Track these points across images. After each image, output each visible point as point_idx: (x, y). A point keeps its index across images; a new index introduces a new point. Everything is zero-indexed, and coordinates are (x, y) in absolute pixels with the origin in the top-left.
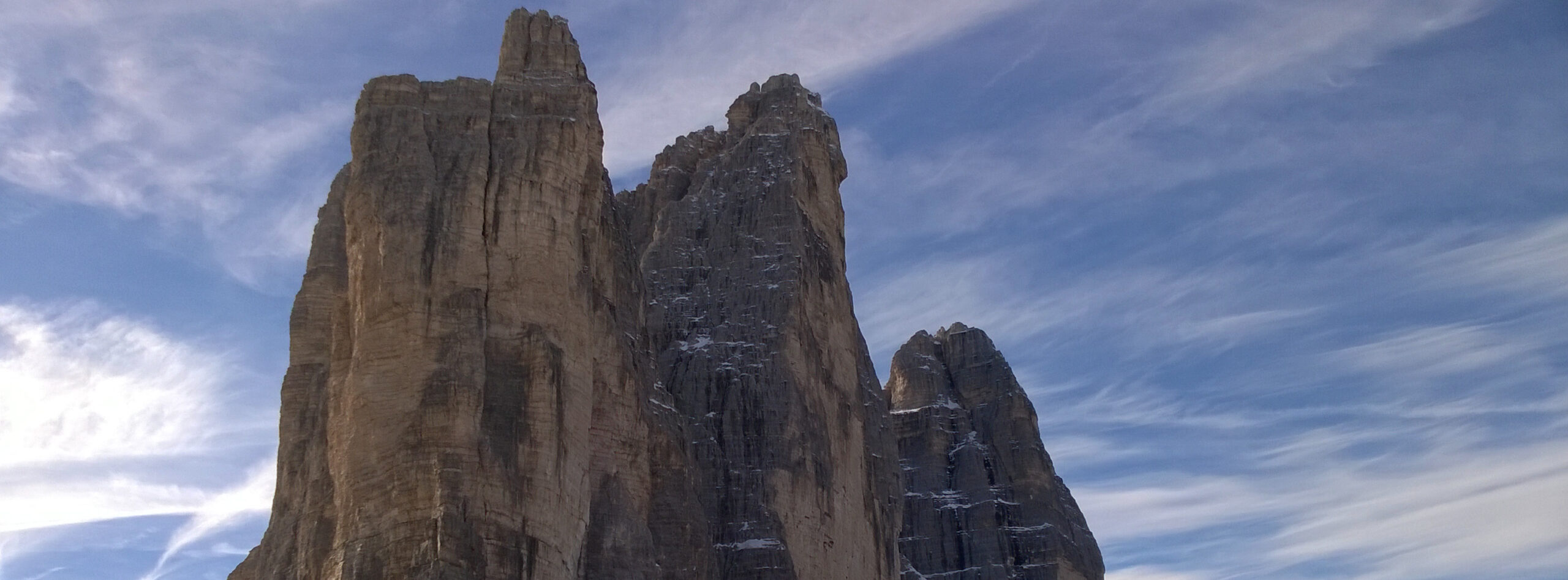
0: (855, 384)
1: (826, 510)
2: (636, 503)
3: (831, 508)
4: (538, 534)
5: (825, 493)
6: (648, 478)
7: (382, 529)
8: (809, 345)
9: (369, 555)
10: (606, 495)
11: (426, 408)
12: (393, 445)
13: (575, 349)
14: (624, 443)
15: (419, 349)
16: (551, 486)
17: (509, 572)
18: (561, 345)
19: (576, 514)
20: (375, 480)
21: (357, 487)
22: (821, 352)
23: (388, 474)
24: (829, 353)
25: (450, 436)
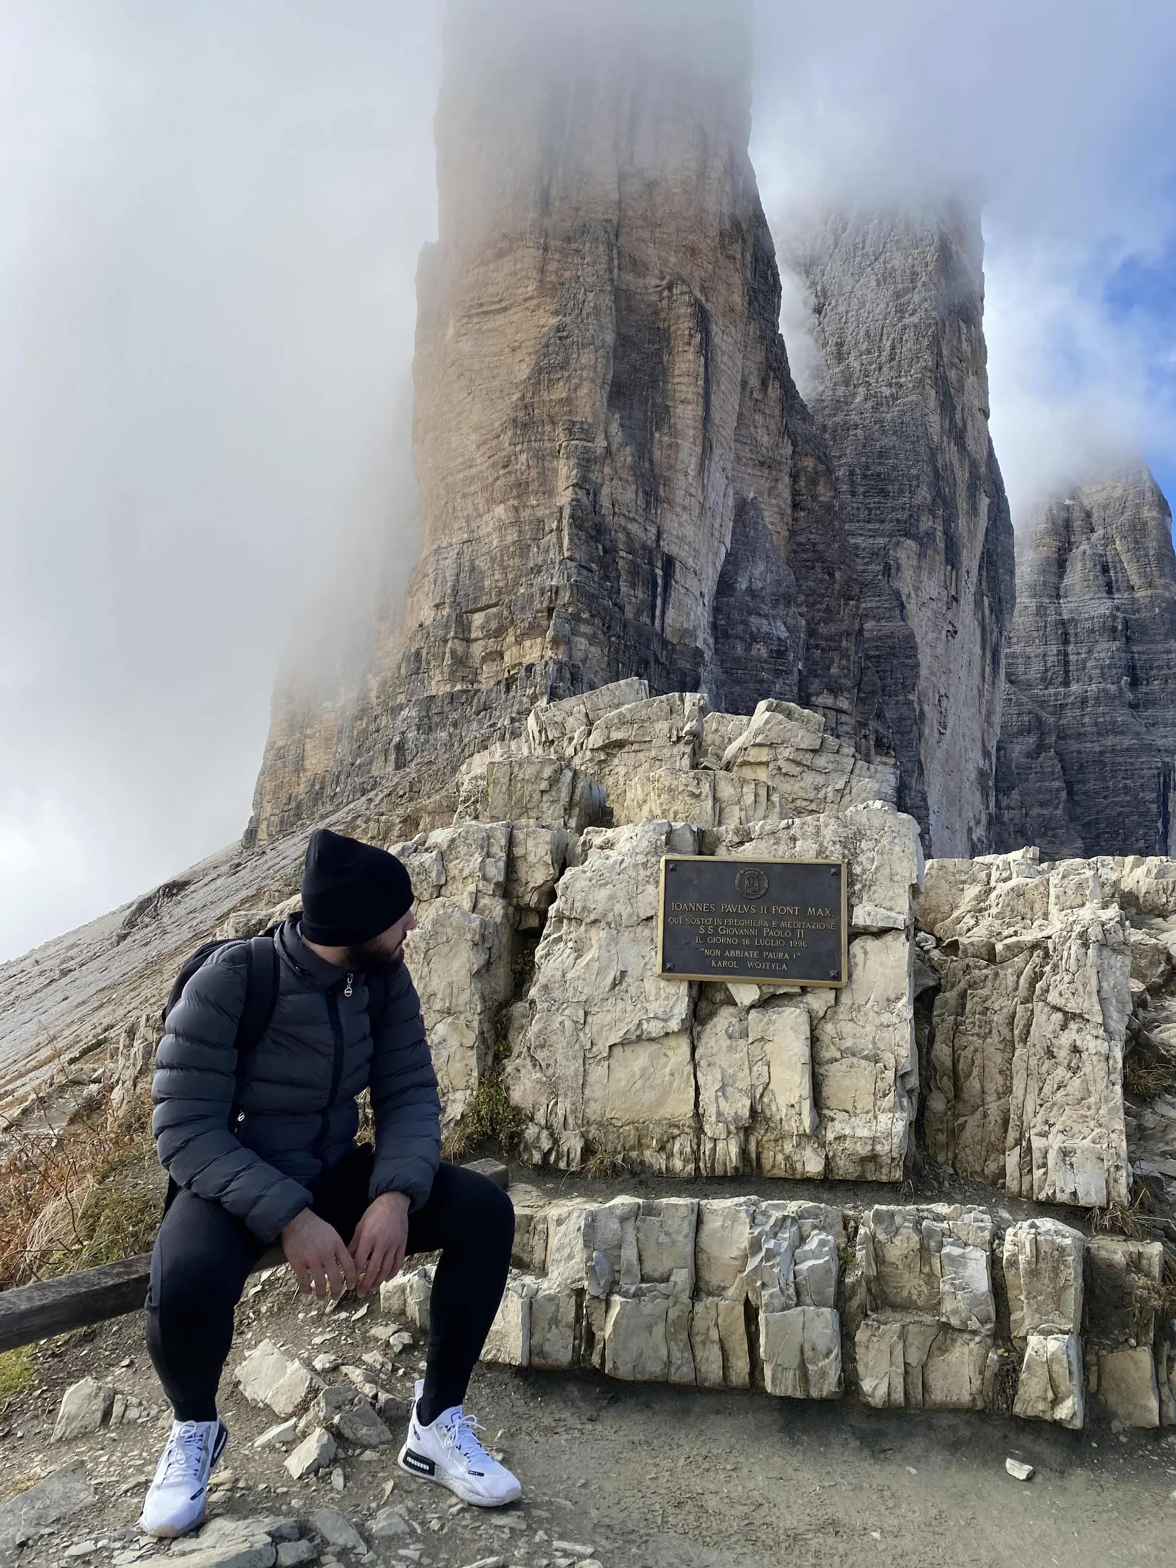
1: (953, 593)
2: (775, 540)
3: (957, 593)
4: (674, 552)
5: (954, 574)
6: (789, 511)
7: (482, 532)
8: (944, 395)
9: (467, 564)
10: (740, 525)
11: (540, 373)
12: (497, 424)
13: (724, 315)
14: (762, 464)
15: (531, 298)
16: (693, 491)
17: (641, 595)
18: (708, 306)
19: (717, 534)
20: (474, 471)
21: (450, 480)
22: (954, 408)
23: (491, 461)
24: (962, 409)
25: (570, 412)
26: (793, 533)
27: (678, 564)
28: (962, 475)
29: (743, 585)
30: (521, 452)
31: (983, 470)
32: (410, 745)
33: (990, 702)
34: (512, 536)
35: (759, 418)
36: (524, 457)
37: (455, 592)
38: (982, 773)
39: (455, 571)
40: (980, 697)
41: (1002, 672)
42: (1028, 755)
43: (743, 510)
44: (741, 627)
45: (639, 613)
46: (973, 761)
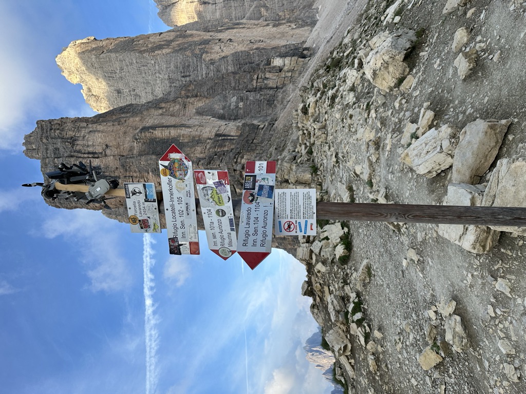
1: (218, 41)
5: (212, 41)
8: (156, 48)
10: (204, 113)
13: (143, 122)
14: (185, 107)
16: (196, 129)
17: (228, 143)
18: (141, 127)
19: (207, 121)
24: (160, 42)
26: (204, 96)
29: (221, 111)
31: (178, 33)
35: (171, 109)
41: (241, 21)
42: (267, 10)
43: (200, 113)
44: (234, 111)
45: (233, 144)
46: (270, 29)
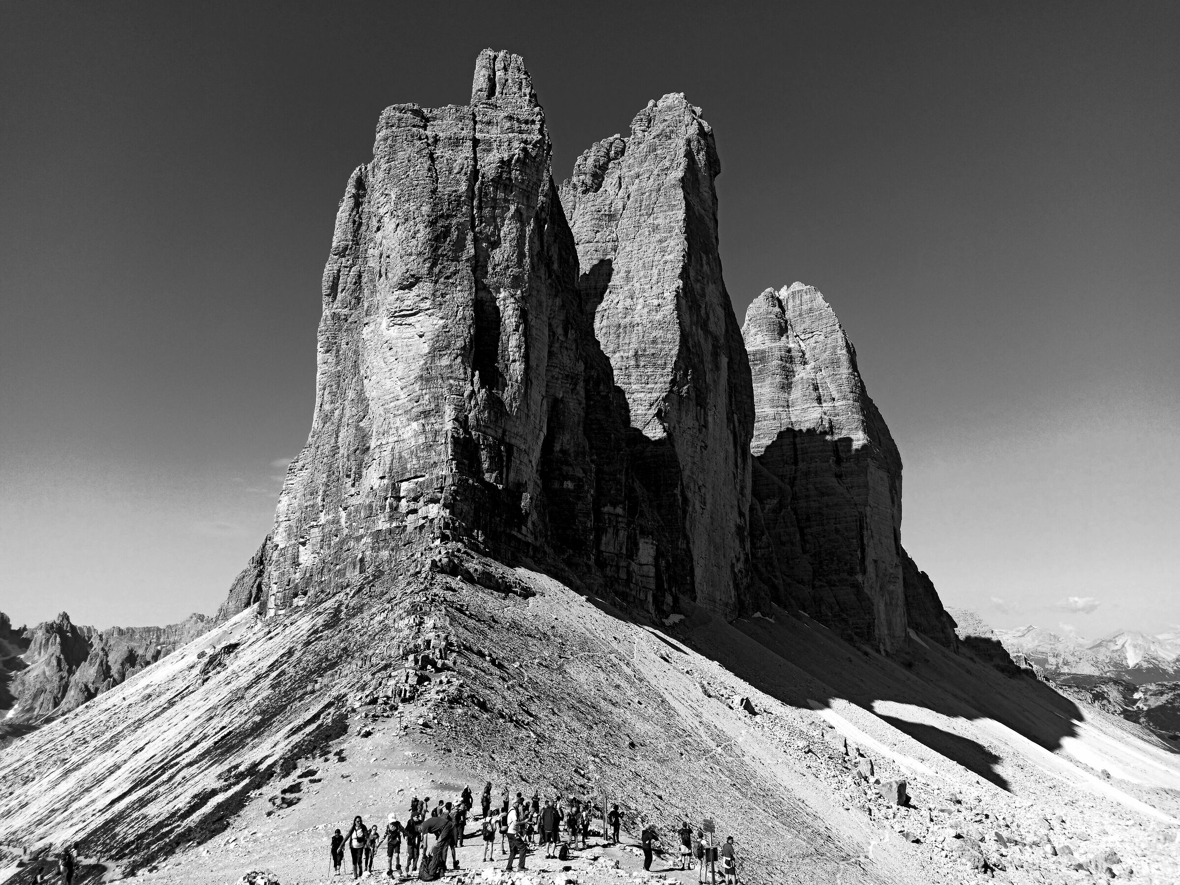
0: (723, 330)
1: (703, 423)
2: (576, 419)
3: (706, 421)
4: (513, 441)
5: (702, 411)
6: (584, 401)
7: (405, 436)
8: (692, 302)
9: (397, 454)
10: (553, 416)
11: (434, 351)
12: (413, 377)
13: (536, 308)
14: (567, 376)
15: (428, 309)
18: (526, 307)
19: (538, 427)
20: (400, 402)
21: (386, 406)
22: (700, 307)
23: (409, 398)
24: (706, 307)
25: (452, 372)
26: (587, 414)
27: (515, 448)
28: (707, 347)
29: (557, 448)
30: (426, 394)
32: (368, 559)
33: (743, 481)
34: (421, 440)
35: (564, 351)
36: (427, 397)
37: (391, 470)
38: (740, 529)
39: (390, 459)
40: (735, 477)
42: (774, 511)
43: (555, 408)
44: (557, 472)
46: (732, 521)
